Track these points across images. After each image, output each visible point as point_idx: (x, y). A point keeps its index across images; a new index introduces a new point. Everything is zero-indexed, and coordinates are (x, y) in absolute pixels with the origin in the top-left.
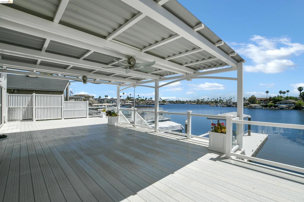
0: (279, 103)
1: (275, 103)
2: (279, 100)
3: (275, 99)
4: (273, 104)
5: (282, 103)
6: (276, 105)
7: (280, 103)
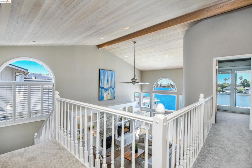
0: (225, 89)
1: (223, 89)
2: (225, 86)
3: (222, 86)
4: (221, 89)
5: (228, 89)
6: (223, 90)
7: (227, 89)
